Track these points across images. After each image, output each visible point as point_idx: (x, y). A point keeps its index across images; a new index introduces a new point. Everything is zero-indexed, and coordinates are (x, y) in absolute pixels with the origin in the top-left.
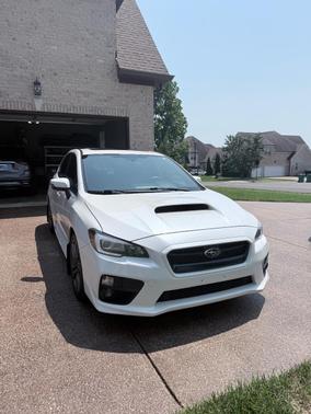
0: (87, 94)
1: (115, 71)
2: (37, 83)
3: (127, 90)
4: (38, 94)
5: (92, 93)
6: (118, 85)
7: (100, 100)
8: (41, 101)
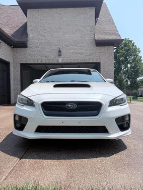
0: (81, 54)
1: (94, 42)
2: (60, 51)
3: (100, 50)
4: (60, 55)
5: (83, 53)
6: (96, 48)
7: (87, 56)
8: (61, 58)
